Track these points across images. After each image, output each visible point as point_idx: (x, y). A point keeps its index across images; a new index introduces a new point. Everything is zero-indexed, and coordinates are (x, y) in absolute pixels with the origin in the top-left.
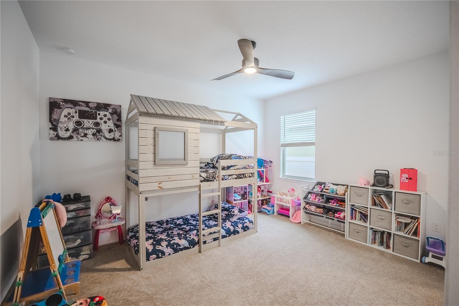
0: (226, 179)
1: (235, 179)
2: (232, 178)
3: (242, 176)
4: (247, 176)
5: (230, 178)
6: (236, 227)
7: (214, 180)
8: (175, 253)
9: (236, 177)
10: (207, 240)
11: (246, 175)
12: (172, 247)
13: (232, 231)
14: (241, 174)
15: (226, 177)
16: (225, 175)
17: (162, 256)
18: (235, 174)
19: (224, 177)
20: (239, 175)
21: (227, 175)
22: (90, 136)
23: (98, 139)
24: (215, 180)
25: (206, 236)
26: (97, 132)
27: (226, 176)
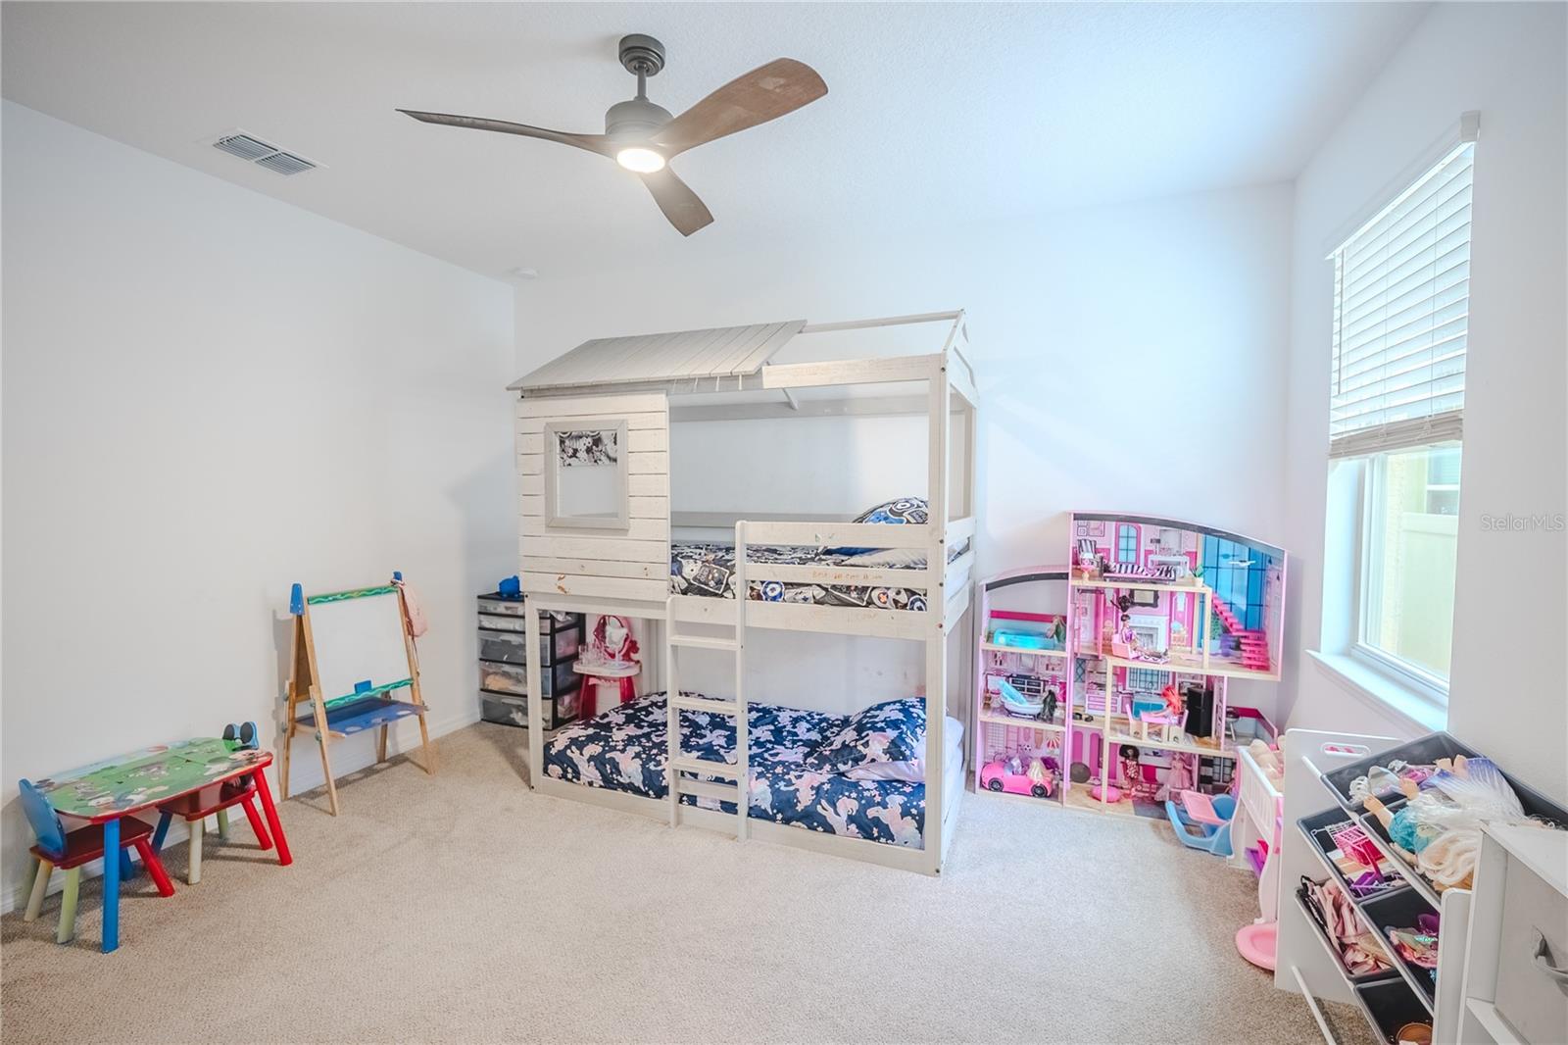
0: (774, 599)
1: (815, 603)
2: (802, 596)
3: (854, 594)
4: (876, 601)
5: (790, 594)
6: (823, 802)
7: (725, 594)
8: (605, 787)
9: (822, 593)
10: (701, 797)
11: (875, 594)
12: (601, 767)
13: (799, 808)
14: (848, 587)
15: (773, 590)
16: (770, 583)
17: (573, 777)
18: (819, 585)
19: (766, 587)
20: (841, 591)
21: (777, 583)
22: (582, 454)
23: (596, 461)
24: (727, 594)
25: (701, 782)
26: (594, 444)
27: (771, 586)
